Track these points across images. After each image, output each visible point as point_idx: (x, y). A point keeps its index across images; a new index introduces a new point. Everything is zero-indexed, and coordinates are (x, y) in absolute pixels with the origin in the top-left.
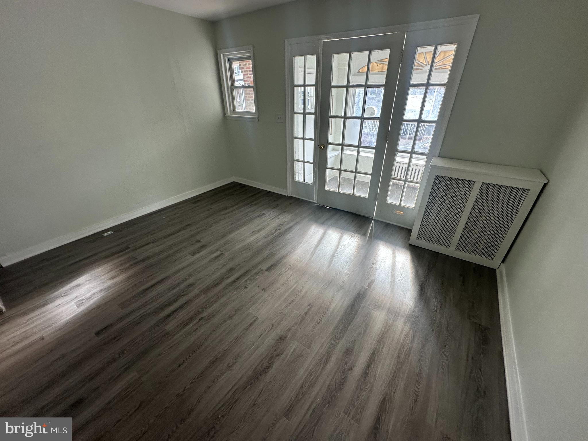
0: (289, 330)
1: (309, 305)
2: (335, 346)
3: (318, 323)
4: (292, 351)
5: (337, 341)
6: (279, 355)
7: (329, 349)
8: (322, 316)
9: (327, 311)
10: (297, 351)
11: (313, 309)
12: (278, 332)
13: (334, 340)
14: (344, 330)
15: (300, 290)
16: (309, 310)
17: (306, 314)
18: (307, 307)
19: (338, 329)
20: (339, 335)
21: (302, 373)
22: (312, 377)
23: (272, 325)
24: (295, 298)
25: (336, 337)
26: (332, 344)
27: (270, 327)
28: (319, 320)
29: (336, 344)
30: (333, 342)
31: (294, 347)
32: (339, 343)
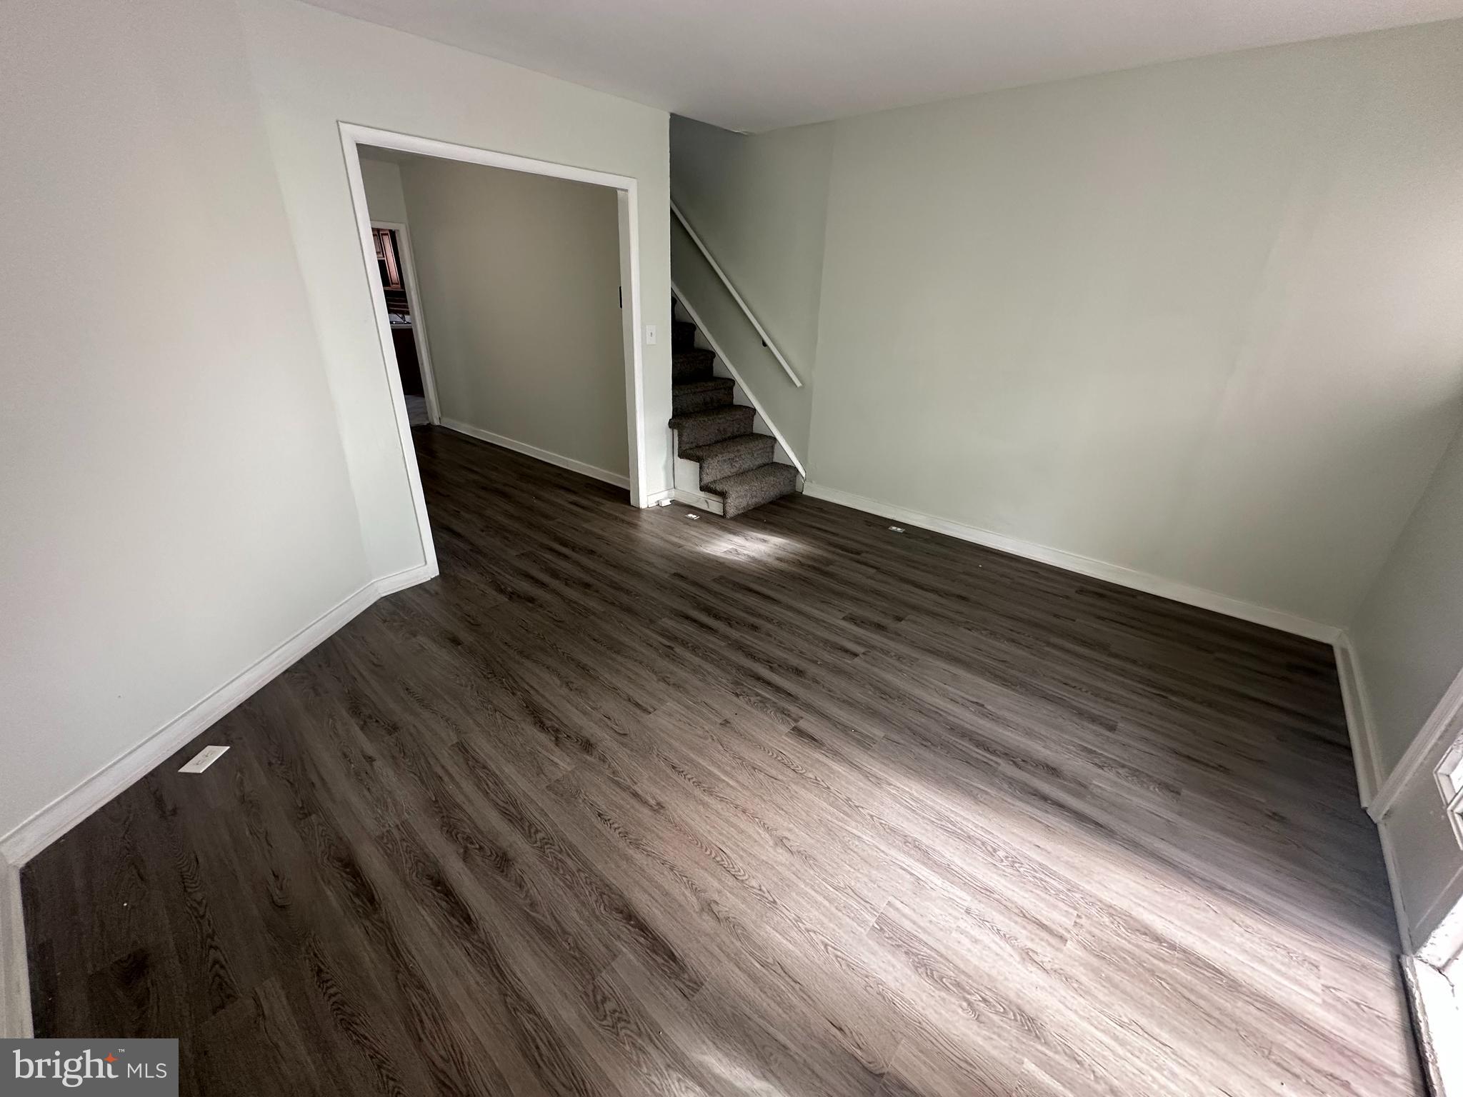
0: (603, 759)
1: (658, 804)
2: (530, 836)
3: (600, 815)
4: (556, 760)
5: (539, 844)
6: (557, 741)
7: (527, 824)
8: (619, 828)
9: (628, 841)
10: (552, 768)
11: (646, 811)
12: (605, 739)
13: (544, 839)
14: (557, 869)
15: (712, 791)
16: (645, 803)
17: (635, 795)
18: (654, 798)
19: (569, 855)
20: (550, 852)
21: (507, 770)
22: (490, 784)
23: (625, 735)
24: (689, 779)
25: (549, 846)
26: (537, 831)
27: (621, 732)
28: (607, 818)
29: (533, 839)
30: (540, 835)
31: (561, 764)
32: (533, 847)
